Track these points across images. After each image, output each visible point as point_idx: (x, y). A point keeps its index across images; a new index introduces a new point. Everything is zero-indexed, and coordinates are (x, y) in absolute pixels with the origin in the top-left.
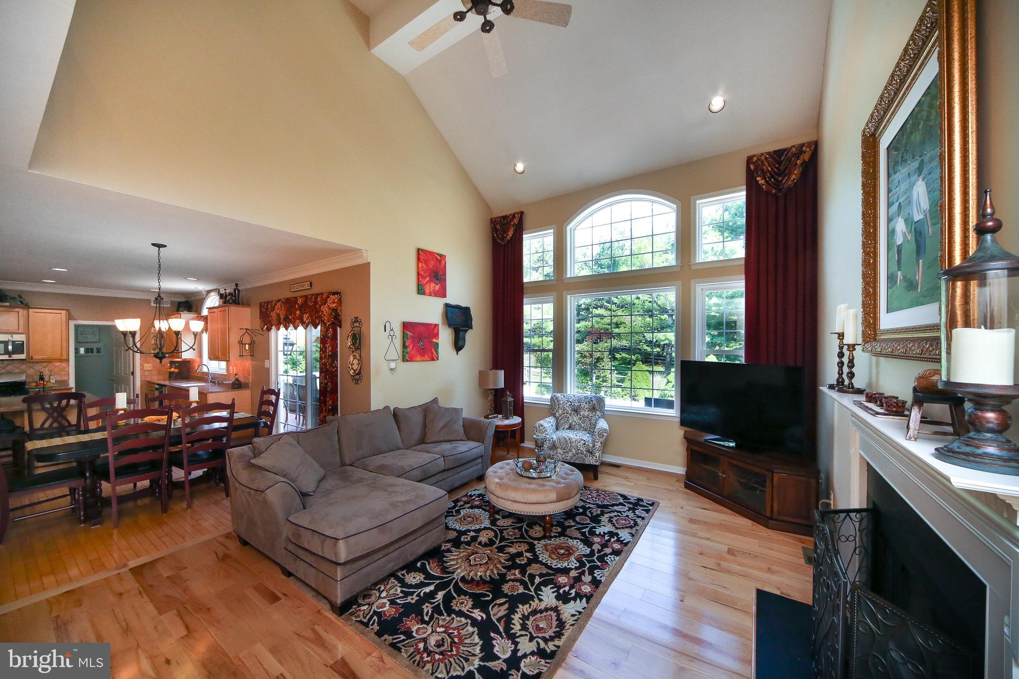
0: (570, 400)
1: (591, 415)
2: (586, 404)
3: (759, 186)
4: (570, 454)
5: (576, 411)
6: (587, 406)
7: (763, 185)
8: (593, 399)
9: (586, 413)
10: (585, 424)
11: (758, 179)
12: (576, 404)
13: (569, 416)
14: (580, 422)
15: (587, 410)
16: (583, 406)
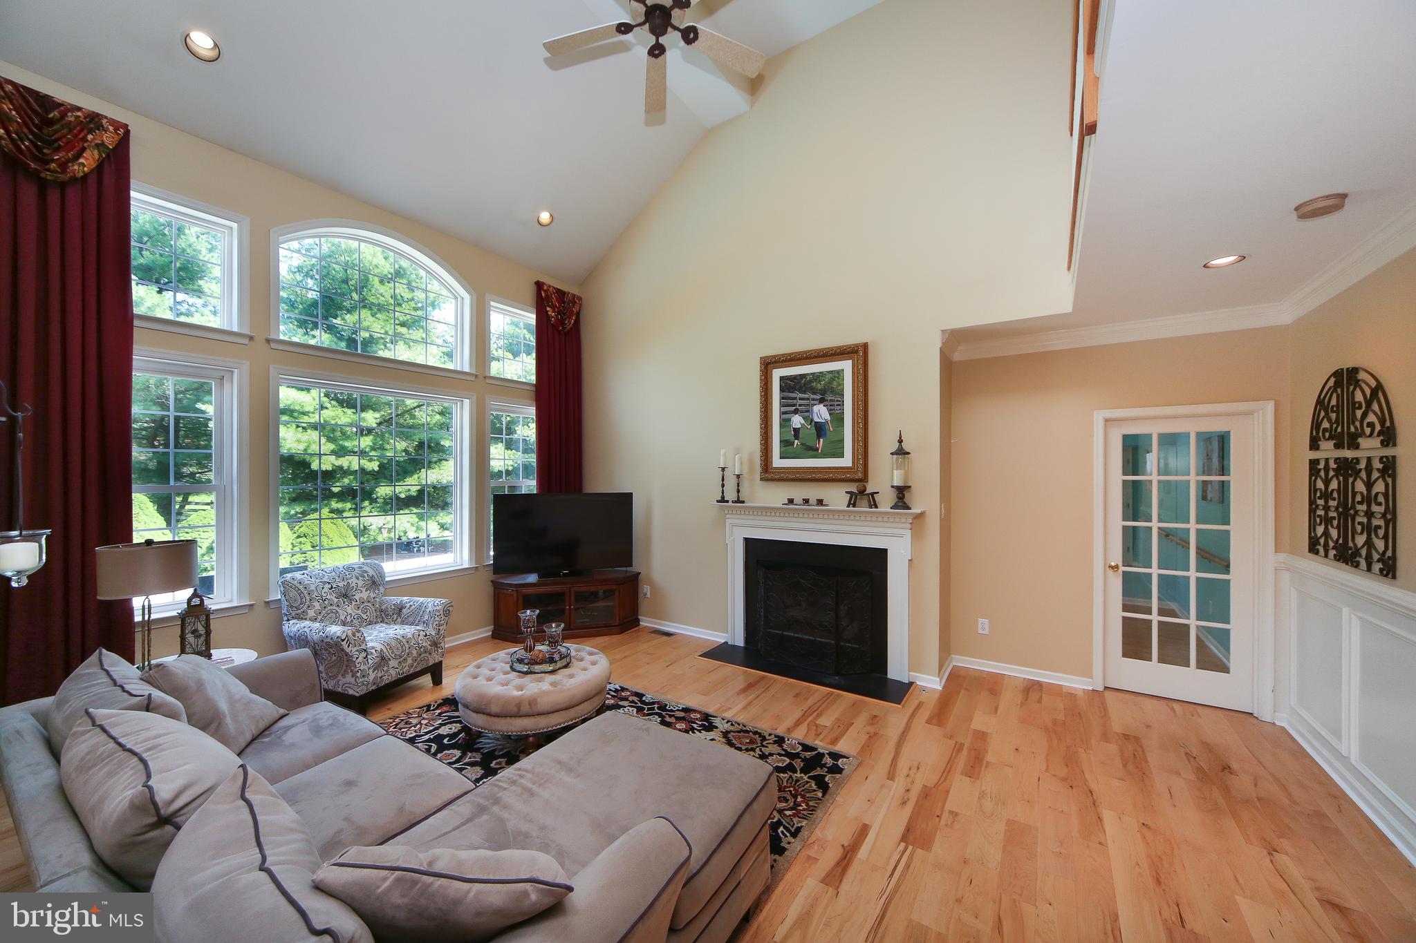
0: (326, 579)
1: (372, 595)
2: (358, 579)
3: (548, 317)
4: (410, 661)
5: (346, 595)
6: (360, 583)
7: (553, 317)
8: (366, 568)
9: (365, 595)
10: (368, 614)
11: (548, 309)
12: (340, 584)
13: (337, 608)
14: (359, 612)
15: (364, 590)
16: (354, 585)
